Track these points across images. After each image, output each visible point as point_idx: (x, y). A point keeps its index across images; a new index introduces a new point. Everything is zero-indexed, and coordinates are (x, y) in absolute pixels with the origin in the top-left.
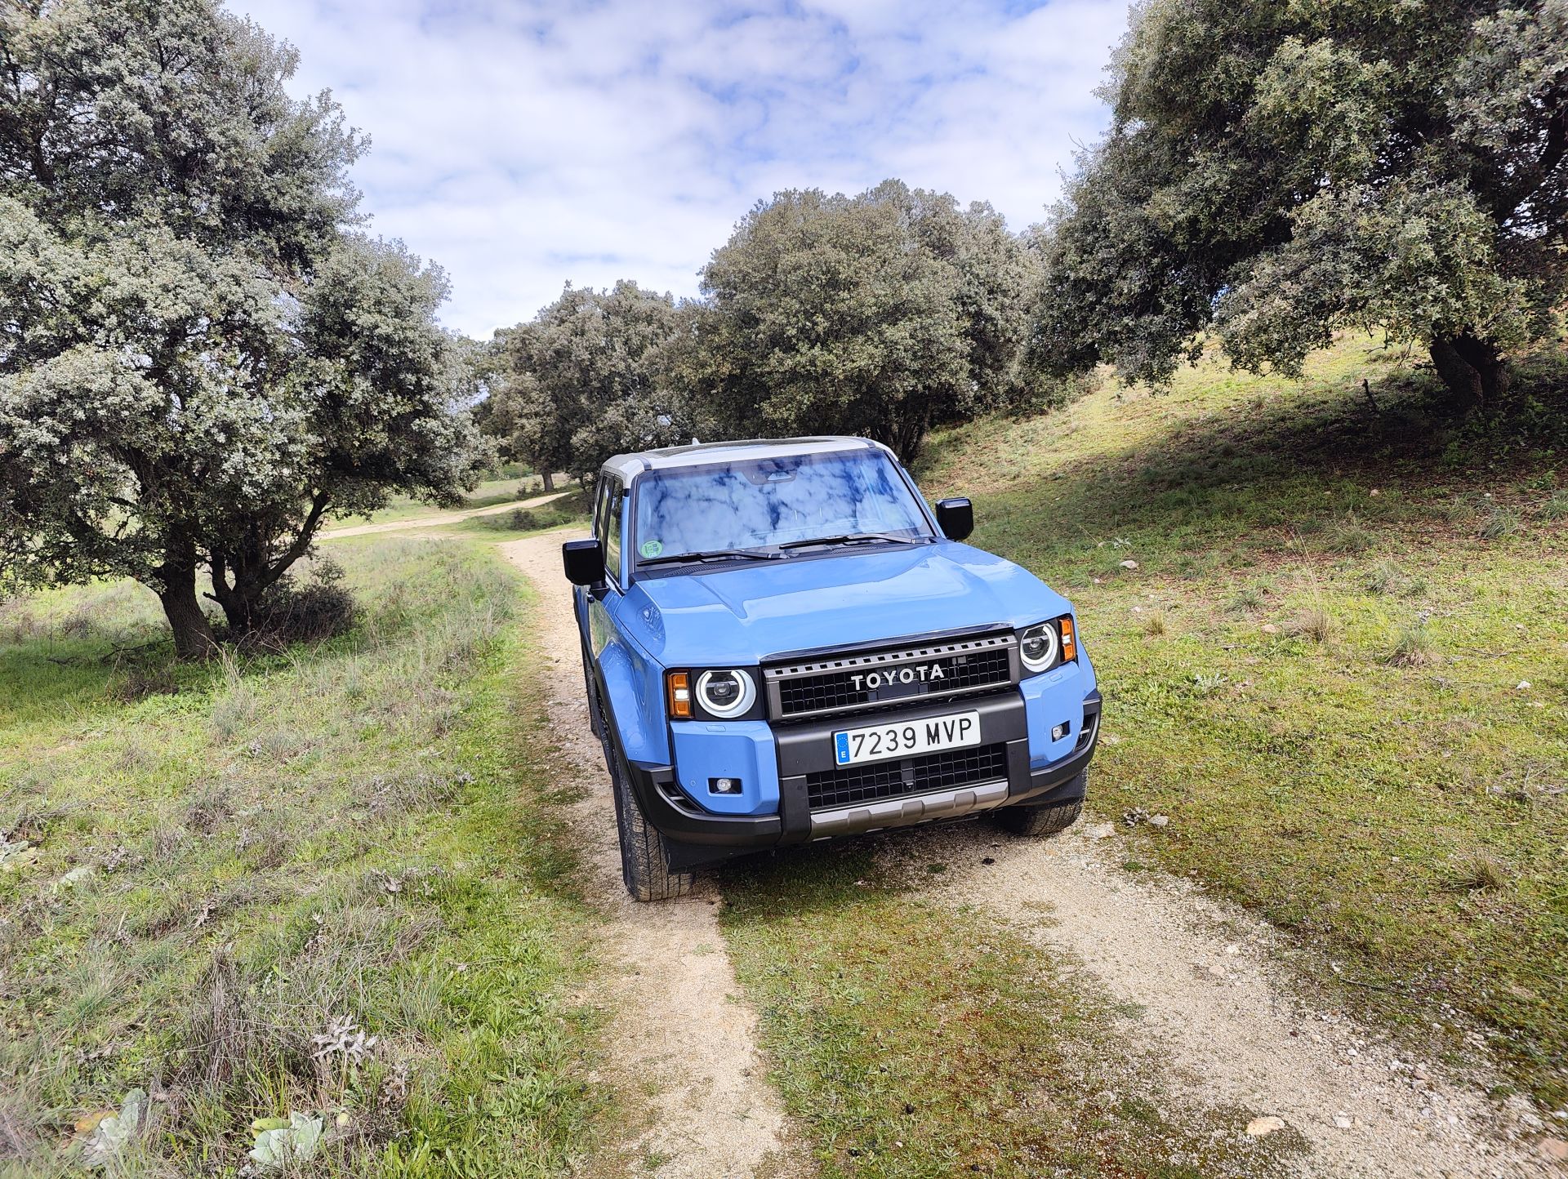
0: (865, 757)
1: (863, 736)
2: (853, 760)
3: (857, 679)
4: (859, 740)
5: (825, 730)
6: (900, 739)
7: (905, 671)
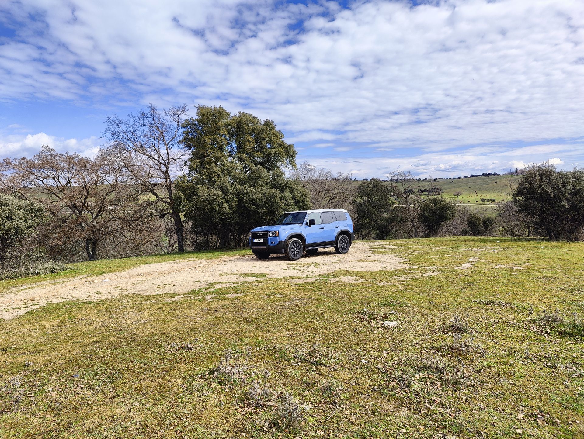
3: (256, 234)
7: (259, 234)
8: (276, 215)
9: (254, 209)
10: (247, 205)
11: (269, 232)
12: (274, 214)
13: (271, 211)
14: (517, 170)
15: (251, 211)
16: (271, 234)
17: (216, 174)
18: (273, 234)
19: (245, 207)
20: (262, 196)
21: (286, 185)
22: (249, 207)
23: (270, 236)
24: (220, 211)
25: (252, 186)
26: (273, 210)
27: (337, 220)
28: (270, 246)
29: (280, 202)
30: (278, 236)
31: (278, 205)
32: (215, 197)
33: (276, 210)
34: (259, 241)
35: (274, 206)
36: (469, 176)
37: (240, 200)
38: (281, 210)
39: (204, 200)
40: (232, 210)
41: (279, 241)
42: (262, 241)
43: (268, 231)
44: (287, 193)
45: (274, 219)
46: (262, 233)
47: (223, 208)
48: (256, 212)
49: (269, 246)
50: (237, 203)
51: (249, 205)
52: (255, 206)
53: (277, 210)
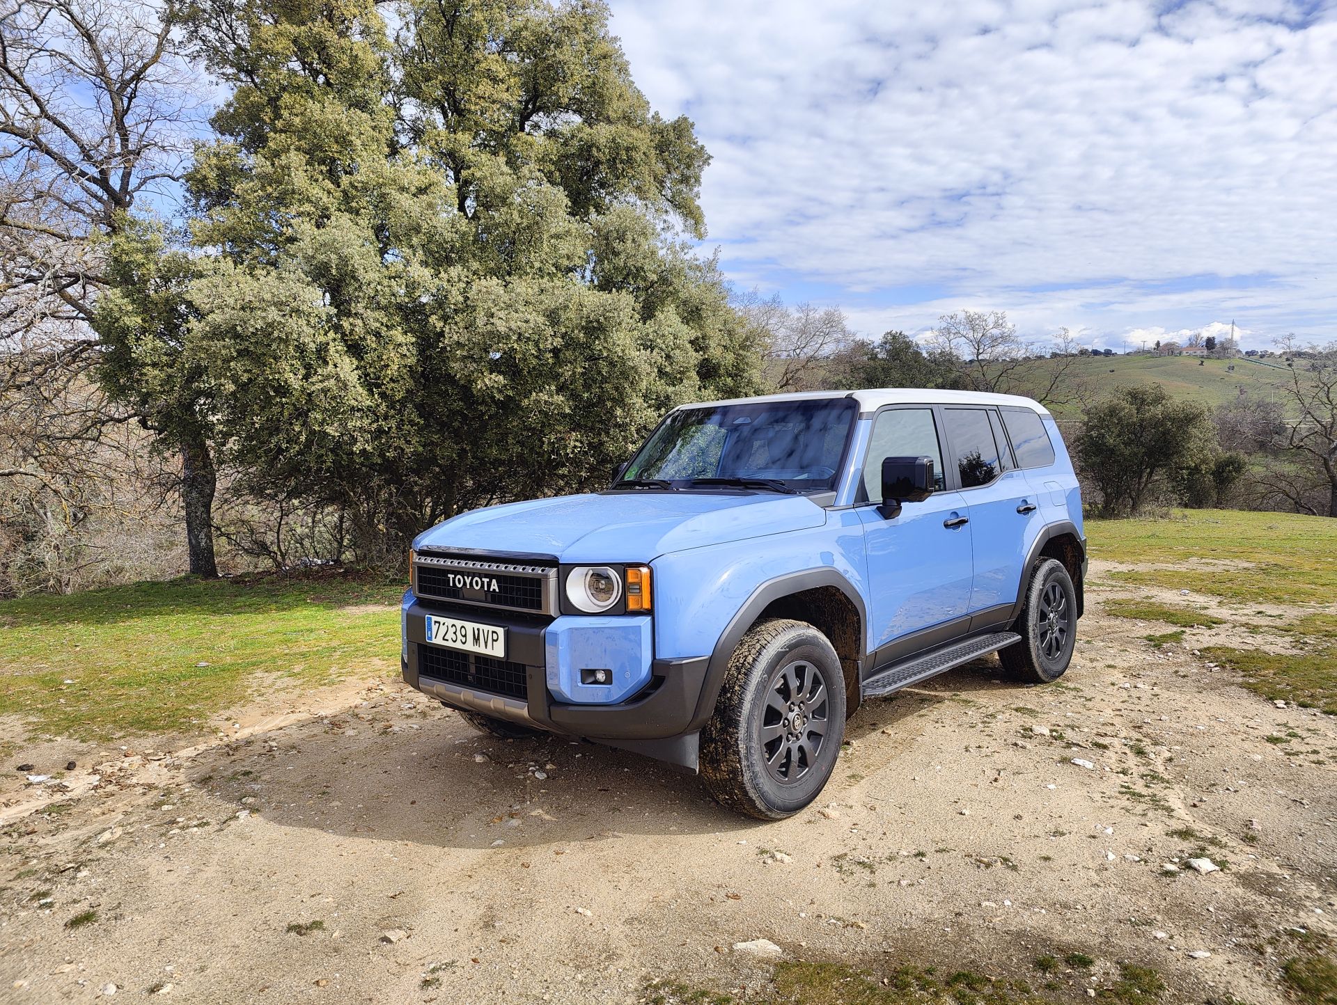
0: (436, 641)
1: (439, 623)
3: (451, 576)
4: (437, 625)
6: (459, 634)
7: (476, 578)
8: (617, 425)
9: (500, 391)
10: (456, 366)
11: (565, 569)
12: (601, 422)
13: (590, 405)
14: (1158, 344)
15: (484, 402)
16: (578, 592)
17: (307, 207)
18: (599, 582)
19: (451, 379)
20: (541, 319)
21: (664, 280)
22: (470, 381)
23: (568, 609)
24: (309, 395)
25: (493, 272)
26: (601, 400)
27: (1016, 466)
28: (567, 704)
29: (638, 358)
30: (650, 612)
31: (627, 373)
32: (273, 314)
33: (613, 400)
34: (470, 646)
35: (605, 380)
36: (1048, 356)
37: (428, 343)
38: (638, 401)
39: (216, 333)
40: (383, 395)
41: (655, 664)
42: (498, 650)
43: (552, 562)
44: (669, 318)
45: (601, 443)
46: (500, 578)
47: (327, 378)
48: (509, 406)
49: (554, 701)
50: (411, 361)
51: (472, 366)
52: (500, 373)
53: (620, 401)
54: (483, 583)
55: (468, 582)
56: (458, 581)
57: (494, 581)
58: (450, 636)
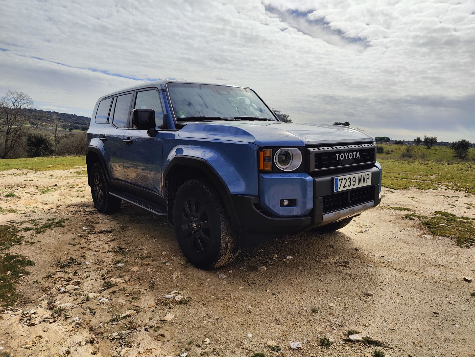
0: (342, 189)
1: (342, 179)
2: (339, 190)
3: (338, 155)
4: (341, 181)
5: (330, 176)
6: (352, 182)
7: (351, 153)
46: (361, 151)
54: (353, 155)
55: (346, 156)
56: (342, 157)
57: (358, 153)
58: (348, 183)
